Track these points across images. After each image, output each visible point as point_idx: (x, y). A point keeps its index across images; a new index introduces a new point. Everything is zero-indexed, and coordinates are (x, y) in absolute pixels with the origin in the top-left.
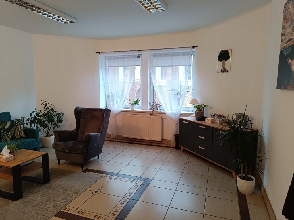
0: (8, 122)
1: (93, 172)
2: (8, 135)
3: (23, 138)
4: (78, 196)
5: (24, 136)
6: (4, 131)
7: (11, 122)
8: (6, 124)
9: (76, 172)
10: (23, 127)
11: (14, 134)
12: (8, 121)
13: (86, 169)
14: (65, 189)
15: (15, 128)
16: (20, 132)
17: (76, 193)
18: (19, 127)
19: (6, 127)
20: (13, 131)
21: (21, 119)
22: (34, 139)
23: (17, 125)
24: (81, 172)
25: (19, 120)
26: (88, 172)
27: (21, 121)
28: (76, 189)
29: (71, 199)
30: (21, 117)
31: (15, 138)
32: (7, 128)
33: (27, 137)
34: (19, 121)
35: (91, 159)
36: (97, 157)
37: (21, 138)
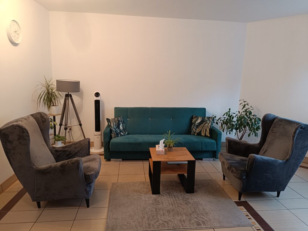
0: (199, 118)
1: (248, 211)
2: (196, 130)
3: (207, 136)
4: (196, 229)
5: (209, 135)
6: (194, 126)
7: (202, 119)
8: (197, 120)
9: (230, 198)
10: (211, 125)
11: (201, 131)
12: (200, 116)
13: (246, 202)
14: (196, 210)
15: (203, 125)
16: (206, 130)
17: (199, 224)
18: (207, 125)
19: (196, 123)
20: (201, 127)
21: (212, 117)
22: (214, 141)
23: (206, 123)
24: (235, 202)
25: (210, 117)
26: (242, 207)
27: (211, 120)
28: (204, 219)
29: (186, 226)
30: (213, 115)
31: (201, 135)
32: (198, 124)
33: (211, 137)
34: (209, 119)
35: (266, 192)
36: (275, 193)
37: (206, 136)
